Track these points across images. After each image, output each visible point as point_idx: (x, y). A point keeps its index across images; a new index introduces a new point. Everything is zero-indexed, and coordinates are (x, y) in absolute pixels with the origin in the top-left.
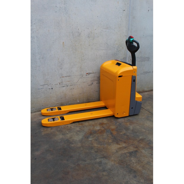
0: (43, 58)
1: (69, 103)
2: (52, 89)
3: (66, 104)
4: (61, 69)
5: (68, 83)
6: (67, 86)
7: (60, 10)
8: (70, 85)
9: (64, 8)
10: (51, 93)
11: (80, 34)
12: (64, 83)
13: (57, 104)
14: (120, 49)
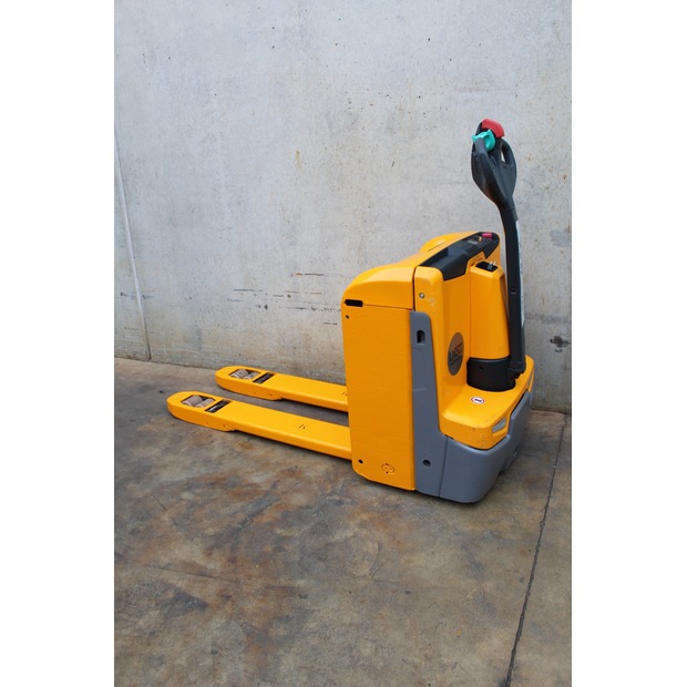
0: (239, 203)
1: (322, 371)
2: (266, 307)
3: (311, 373)
4: (293, 244)
5: (314, 298)
6: (314, 309)
7: (285, 38)
8: (323, 307)
9: (297, 29)
10: (262, 322)
11: (356, 120)
12: (303, 295)
13: (281, 362)
14: (546, 184)
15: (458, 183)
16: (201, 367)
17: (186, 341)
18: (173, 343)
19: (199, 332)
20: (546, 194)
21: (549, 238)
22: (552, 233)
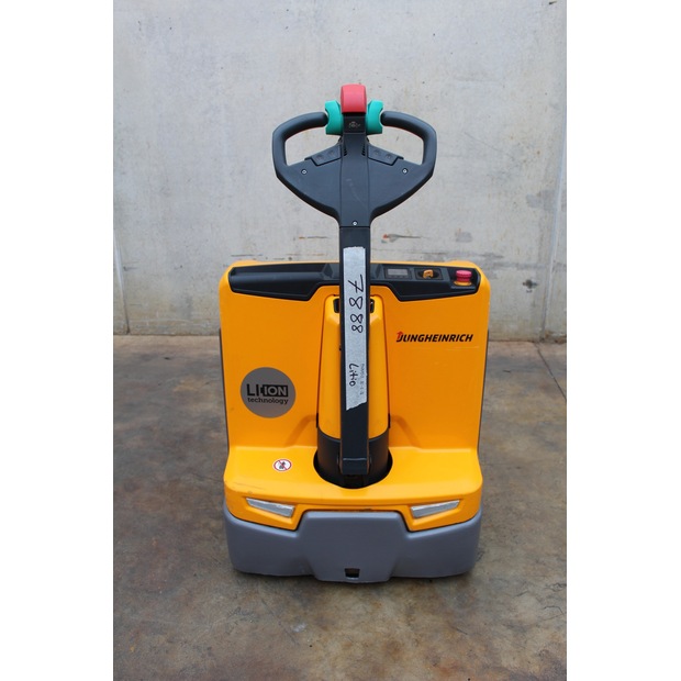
7: (299, 20)
9: (312, 14)
12: (305, 257)
14: (524, 158)
15: (453, 156)
16: (190, 334)
17: (173, 310)
18: (157, 314)
19: (189, 300)
20: (524, 166)
21: (525, 201)
22: (527, 197)
